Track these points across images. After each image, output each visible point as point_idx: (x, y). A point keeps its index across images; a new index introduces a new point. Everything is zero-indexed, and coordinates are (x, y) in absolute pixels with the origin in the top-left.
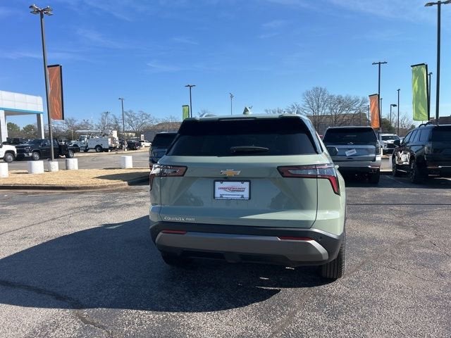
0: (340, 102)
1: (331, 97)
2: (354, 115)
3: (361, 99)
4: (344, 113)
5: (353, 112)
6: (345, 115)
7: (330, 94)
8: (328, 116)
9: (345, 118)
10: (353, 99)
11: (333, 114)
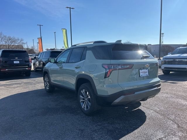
0: (10, 39)
1: (5, 36)
2: (18, 46)
3: (20, 39)
4: (12, 44)
5: (17, 44)
6: (13, 45)
7: (4, 35)
8: (4, 45)
9: (13, 47)
10: (16, 38)
11: (7, 44)
